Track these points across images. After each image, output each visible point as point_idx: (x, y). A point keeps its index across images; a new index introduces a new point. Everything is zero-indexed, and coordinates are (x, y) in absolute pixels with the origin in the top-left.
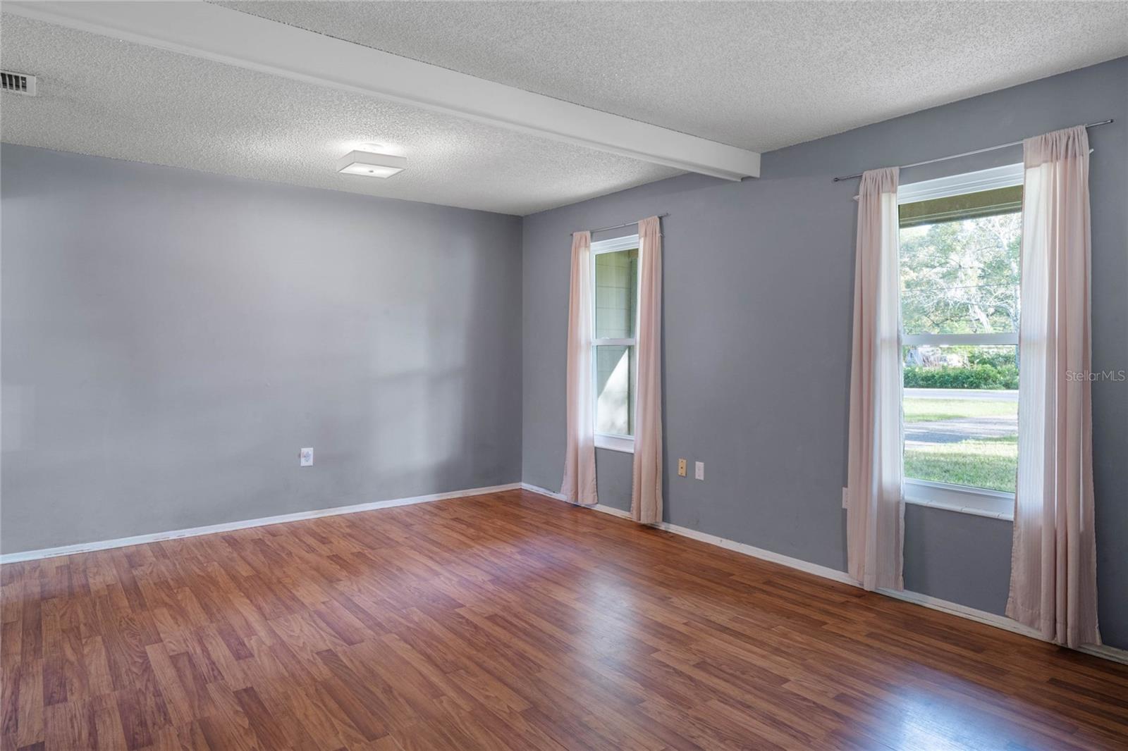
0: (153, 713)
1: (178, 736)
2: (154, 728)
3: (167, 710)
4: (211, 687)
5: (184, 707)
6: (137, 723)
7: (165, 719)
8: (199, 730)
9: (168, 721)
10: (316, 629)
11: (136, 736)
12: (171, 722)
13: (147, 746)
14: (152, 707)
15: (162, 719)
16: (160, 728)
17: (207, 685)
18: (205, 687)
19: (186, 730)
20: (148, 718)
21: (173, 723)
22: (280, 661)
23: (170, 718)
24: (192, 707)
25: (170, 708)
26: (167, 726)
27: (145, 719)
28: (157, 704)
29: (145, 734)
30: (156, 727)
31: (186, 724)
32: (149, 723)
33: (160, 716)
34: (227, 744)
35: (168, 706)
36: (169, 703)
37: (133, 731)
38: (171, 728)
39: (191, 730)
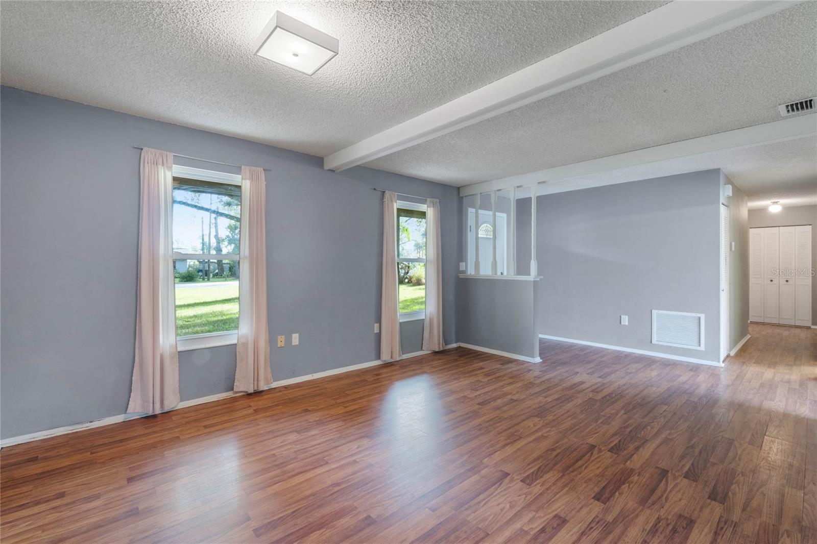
0: (661, 533)
1: (663, 508)
2: (670, 523)
3: (652, 527)
4: (610, 518)
5: (641, 520)
6: (677, 534)
7: (659, 522)
8: (650, 501)
9: (659, 520)
10: (495, 496)
11: (685, 526)
12: (658, 518)
13: (684, 516)
14: (658, 537)
15: (661, 524)
16: (668, 519)
17: (611, 521)
18: (612, 522)
19: (656, 507)
20: (668, 532)
21: (657, 516)
22: (553, 498)
23: (655, 521)
24: (637, 516)
25: (648, 527)
26: (663, 517)
27: (670, 532)
28: (653, 537)
29: (679, 523)
30: (669, 522)
31: (652, 509)
32: (670, 527)
33: (659, 527)
34: (646, 486)
35: (648, 529)
36: (646, 530)
37: (684, 531)
38: (662, 514)
39: (653, 505)
